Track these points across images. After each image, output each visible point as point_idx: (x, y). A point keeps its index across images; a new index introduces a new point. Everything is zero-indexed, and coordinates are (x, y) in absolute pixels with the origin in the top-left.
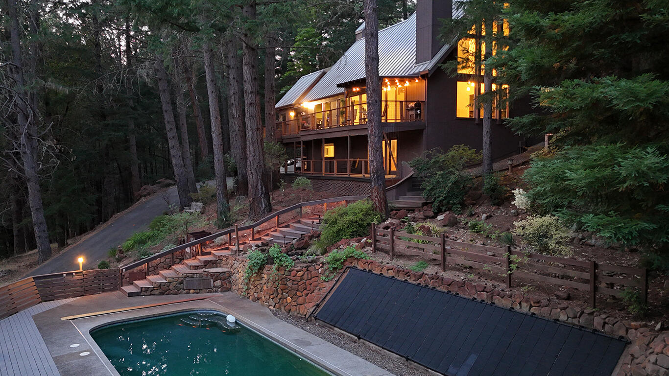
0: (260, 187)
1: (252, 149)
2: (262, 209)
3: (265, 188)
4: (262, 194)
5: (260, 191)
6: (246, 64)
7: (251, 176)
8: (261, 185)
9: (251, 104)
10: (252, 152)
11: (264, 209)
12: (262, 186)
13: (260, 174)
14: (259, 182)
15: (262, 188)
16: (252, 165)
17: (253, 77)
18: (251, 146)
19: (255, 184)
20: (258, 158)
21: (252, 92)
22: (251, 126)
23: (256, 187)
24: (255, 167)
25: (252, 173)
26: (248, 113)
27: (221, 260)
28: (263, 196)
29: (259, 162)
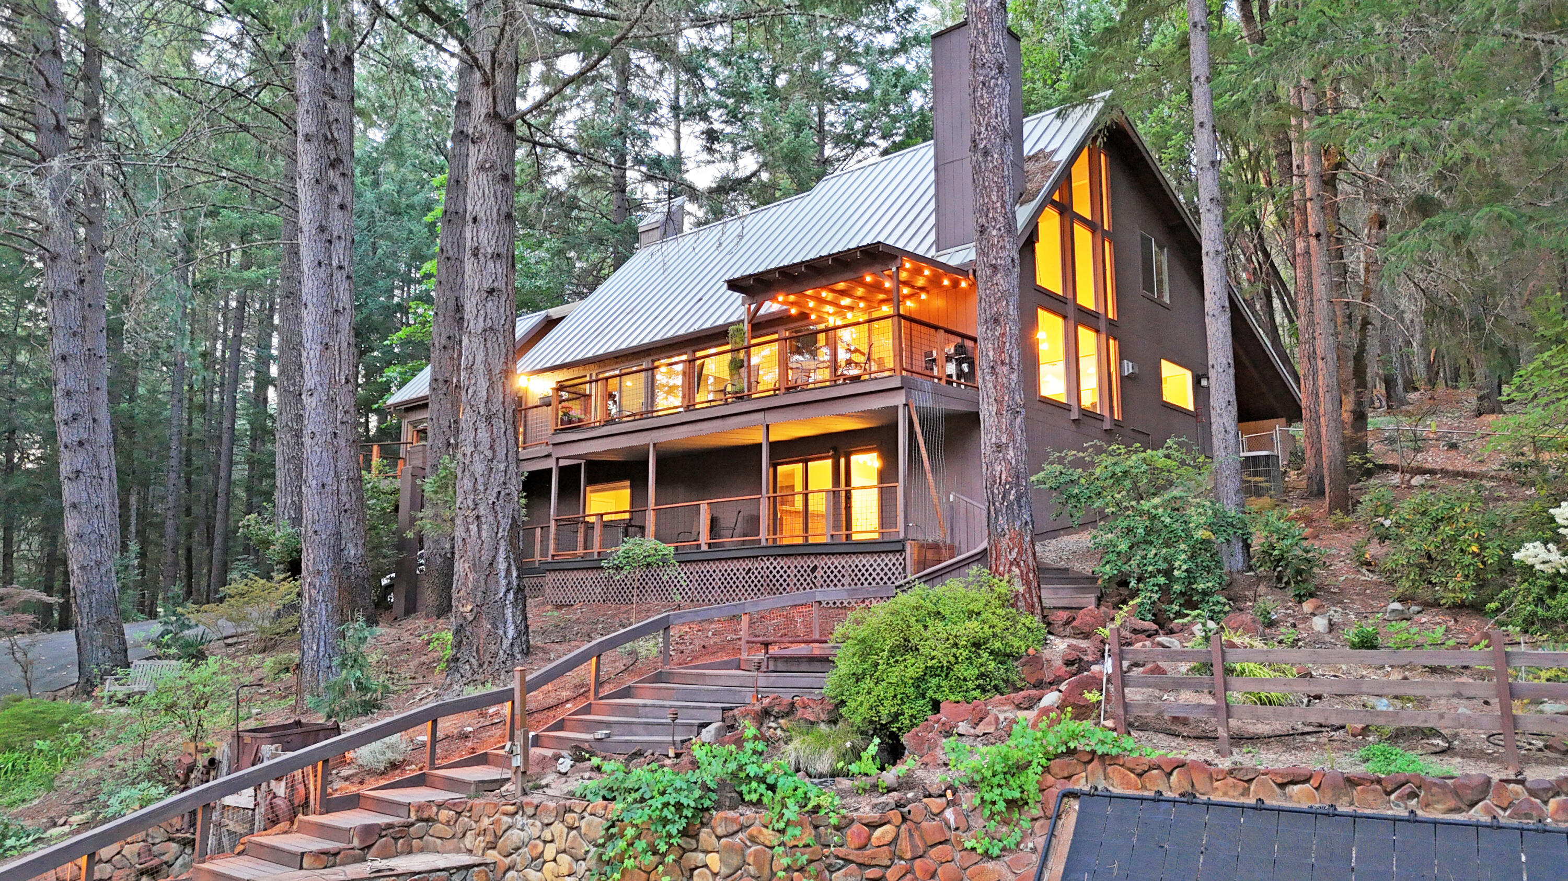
0: (502, 566)
1: (483, 435)
2: (506, 643)
3: (518, 569)
4: (508, 591)
5: (503, 582)
6: (482, 168)
7: (473, 528)
8: (507, 558)
9: (491, 292)
10: (485, 447)
11: (512, 644)
12: (509, 565)
13: (505, 523)
14: (502, 550)
15: (508, 571)
16: (481, 488)
17: (504, 209)
18: (482, 426)
19: (486, 558)
20: (502, 467)
21: (498, 255)
22: (486, 362)
23: (491, 564)
24: (492, 499)
25: (478, 517)
26: (481, 319)
27: (427, 820)
28: (511, 596)
29: (505, 483)
